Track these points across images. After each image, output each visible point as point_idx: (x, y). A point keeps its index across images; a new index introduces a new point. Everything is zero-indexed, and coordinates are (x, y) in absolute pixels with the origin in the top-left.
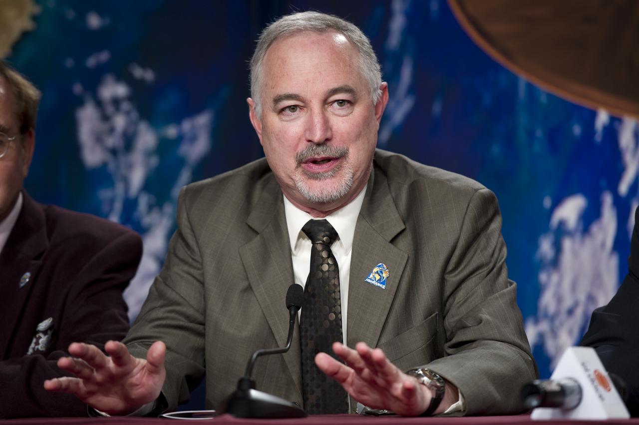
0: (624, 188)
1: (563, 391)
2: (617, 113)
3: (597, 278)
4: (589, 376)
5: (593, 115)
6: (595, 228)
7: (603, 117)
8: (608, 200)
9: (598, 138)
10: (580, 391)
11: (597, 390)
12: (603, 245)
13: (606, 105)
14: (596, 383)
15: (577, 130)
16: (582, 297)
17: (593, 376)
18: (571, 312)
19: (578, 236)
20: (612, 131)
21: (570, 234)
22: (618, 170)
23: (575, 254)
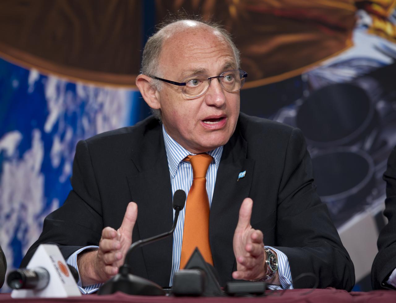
0: (48, 127)
1: (37, 277)
2: (45, 72)
3: (28, 192)
4: (55, 266)
5: (27, 73)
6: (27, 156)
7: (34, 75)
8: (37, 135)
9: (31, 90)
10: (48, 276)
11: (60, 275)
12: (33, 168)
13: (37, 66)
14: (60, 271)
15: (15, 84)
16: (16, 206)
17: (58, 266)
18: (8, 217)
19: (15, 162)
20: (40, 85)
21: (8, 159)
22: (44, 114)
23: (12, 174)
